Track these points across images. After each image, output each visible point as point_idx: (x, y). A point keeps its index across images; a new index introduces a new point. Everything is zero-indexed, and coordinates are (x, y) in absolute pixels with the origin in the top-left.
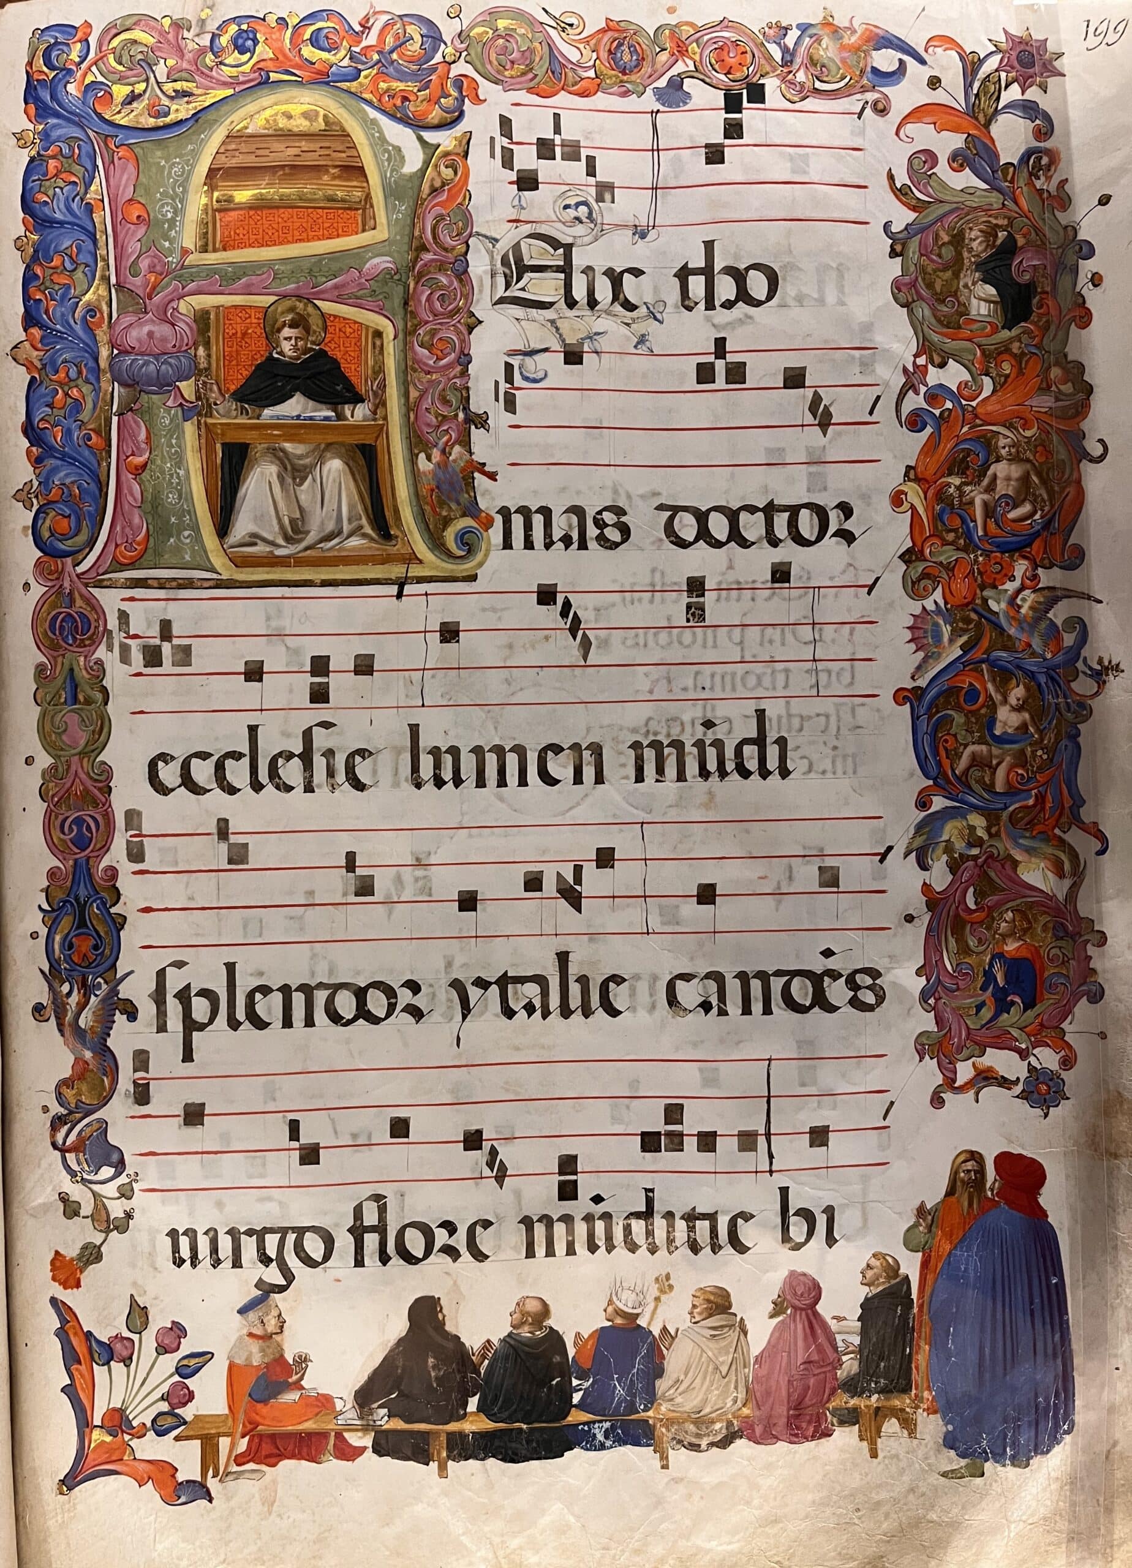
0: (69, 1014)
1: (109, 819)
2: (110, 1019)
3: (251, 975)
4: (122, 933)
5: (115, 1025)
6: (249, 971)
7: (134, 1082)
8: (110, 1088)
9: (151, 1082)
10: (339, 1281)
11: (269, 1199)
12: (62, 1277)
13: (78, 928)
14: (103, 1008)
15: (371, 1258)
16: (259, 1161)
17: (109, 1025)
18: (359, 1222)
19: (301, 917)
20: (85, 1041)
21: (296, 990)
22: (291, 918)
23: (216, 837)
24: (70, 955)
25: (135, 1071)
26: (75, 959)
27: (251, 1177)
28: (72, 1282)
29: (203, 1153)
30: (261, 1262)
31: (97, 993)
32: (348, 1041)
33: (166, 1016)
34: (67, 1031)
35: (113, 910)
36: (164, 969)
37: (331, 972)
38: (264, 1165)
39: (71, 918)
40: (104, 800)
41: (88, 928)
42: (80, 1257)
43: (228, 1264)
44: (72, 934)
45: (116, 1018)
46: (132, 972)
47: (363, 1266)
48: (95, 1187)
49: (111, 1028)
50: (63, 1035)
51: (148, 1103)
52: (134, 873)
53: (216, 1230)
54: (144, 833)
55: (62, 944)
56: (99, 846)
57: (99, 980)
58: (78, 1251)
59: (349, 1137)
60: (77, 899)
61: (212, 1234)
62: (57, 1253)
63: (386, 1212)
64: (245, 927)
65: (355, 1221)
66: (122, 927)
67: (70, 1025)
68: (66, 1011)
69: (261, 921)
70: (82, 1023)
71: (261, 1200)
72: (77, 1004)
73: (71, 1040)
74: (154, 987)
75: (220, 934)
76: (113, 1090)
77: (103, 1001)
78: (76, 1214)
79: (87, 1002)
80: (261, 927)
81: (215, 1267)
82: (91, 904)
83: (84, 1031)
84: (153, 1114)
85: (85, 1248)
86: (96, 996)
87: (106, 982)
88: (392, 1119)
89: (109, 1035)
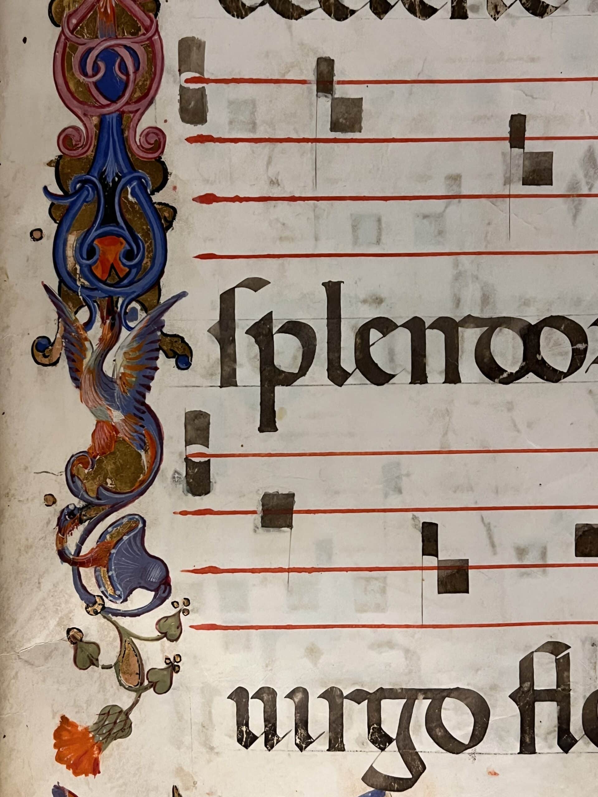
0: (89, 354)
1: (154, 52)
2: (150, 364)
3: (365, 301)
4: (170, 234)
5: (157, 375)
6: (362, 296)
7: (187, 459)
8: (150, 469)
9: (213, 460)
10: (495, 774)
11: (390, 645)
12: (71, 757)
13: (102, 225)
14: (138, 348)
15: (546, 739)
16: (376, 585)
17: (148, 372)
18: (527, 685)
19: (441, 216)
20: (113, 396)
21: (432, 327)
22: (425, 217)
23: (315, 87)
24: (90, 266)
25: (188, 442)
26: (98, 273)
27: (362, 609)
28: (85, 764)
29: (289, 570)
30: (374, 742)
31: (131, 324)
32: (510, 407)
33: (235, 361)
34: (86, 379)
35: (157, 198)
36: (232, 290)
37: (485, 300)
38: (383, 591)
39: (93, 207)
40: (148, 22)
41: (118, 225)
42: (99, 726)
43: (322, 744)
44: (93, 234)
45: (159, 363)
46: (183, 295)
47: (534, 752)
48: (124, 622)
49: (152, 378)
50: (78, 387)
51: (207, 492)
52: (191, 140)
53: (305, 692)
54: (206, 76)
55: (79, 248)
56: (138, 94)
57: (134, 304)
58: (95, 719)
59: (513, 553)
60: (102, 178)
61: (299, 696)
62: (64, 719)
63: (568, 670)
64: (355, 228)
65: (522, 682)
66: (170, 225)
67: (90, 371)
68: (83, 350)
69: (379, 220)
70: (108, 368)
71: (379, 646)
72: (101, 340)
73: (92, 394)
74: (218, 318)
75: (316, 239)
76: (154, 471)
77: (140, 336)
78: (93, 661)
79: (116, 338)
80: (380, 229)
81: (301, 749)
82: (124, 188)
83: (111, 380)
84: (215, 509)
85: (106, 713)
86: (129, 329)
87: (145, 309)
88: (578, 528)
89: (149, 388)
